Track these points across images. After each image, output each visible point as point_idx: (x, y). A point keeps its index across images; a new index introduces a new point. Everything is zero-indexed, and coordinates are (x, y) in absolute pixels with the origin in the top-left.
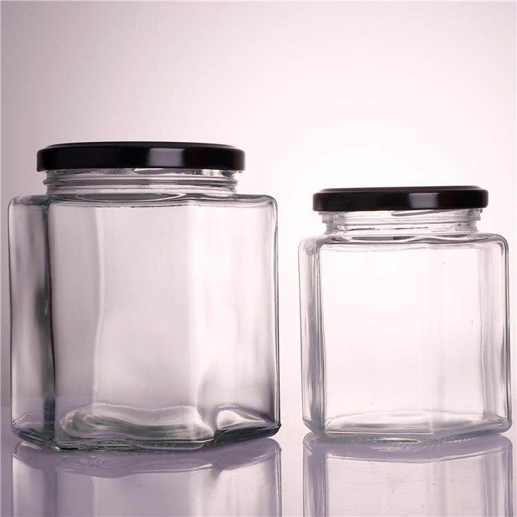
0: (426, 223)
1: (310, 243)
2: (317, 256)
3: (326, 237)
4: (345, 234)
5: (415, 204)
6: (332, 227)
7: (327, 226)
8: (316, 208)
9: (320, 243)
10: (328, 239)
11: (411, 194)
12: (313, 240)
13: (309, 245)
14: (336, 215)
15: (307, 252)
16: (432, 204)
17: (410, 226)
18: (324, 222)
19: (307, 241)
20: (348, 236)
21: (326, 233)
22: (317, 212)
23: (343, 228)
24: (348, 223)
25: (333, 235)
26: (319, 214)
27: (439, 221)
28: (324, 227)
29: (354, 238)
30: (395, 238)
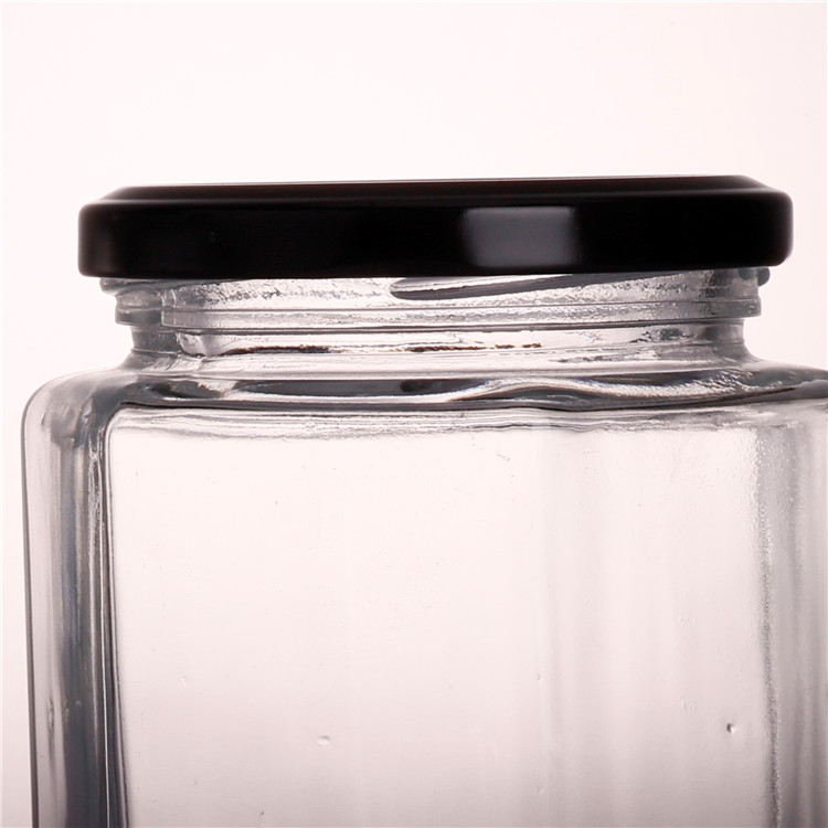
0: (532, 328)
1: (70, 400)
2: (94, 457)
3: (131, 377)
4: (209, 368)
5: (488, 254)
6: (154, 340)
7: (137, 336)
8: (90, 265)
9: (109, 402)
10: (138, 386)
11: (474, 213)
12: (79, 388)
13: (63, 412)
14: (171, 295)
15: (57, 438)
16: (558, 252)
17: (470, 339)
18: (124, 318)
19: (58, 393)
20: (221, 374)
21: (132, 364)
22: (96, 281)
23: (197, 342)
24: (217, 324)
25: (157, 370)
26: (106, 288)
27: (588, 320)
28: (123, 340)
29: (242, 385)
30: (410, 387)
